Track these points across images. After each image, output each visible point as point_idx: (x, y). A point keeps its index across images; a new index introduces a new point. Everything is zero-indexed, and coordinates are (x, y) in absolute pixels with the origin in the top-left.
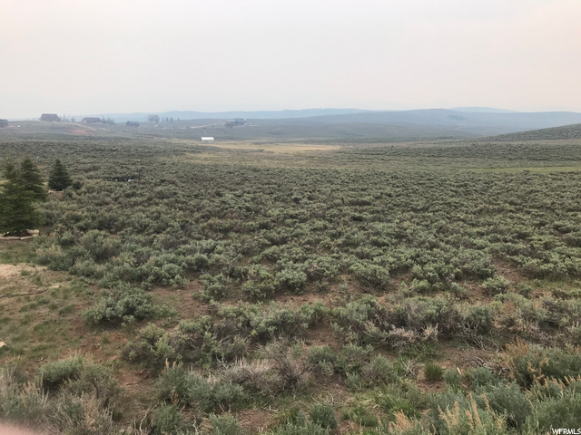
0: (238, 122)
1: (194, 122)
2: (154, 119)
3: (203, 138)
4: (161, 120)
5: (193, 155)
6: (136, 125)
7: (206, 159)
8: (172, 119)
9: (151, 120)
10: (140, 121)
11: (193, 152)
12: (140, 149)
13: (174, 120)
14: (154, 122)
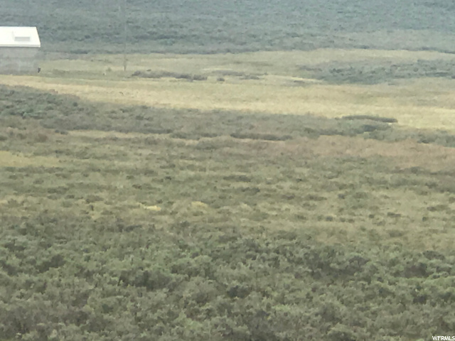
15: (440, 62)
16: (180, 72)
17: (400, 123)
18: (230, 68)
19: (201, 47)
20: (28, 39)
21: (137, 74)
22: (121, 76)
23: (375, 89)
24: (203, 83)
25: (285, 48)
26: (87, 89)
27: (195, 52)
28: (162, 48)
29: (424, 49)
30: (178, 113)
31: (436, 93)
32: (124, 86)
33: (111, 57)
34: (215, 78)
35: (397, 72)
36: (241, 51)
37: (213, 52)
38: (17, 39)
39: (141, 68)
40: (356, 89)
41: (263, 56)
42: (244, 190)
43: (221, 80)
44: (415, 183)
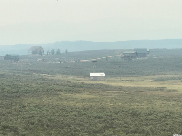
0: (138, 54)
2: (37, 51)
3: (92, 74)
4: (45, 53)
5: (69, 95)
6: (16, 58)
7: (83, 100)
8: (58, 52)
9: (34, 52)
10: (20, 54)
11: (71, 91)
12: (7, 89)
13: (61, 52)
14: (37, 55)
15: (177, 77)
16: (130, 80)
17: (167, 88)
18: (140, 79)
19: (135, 76)
20: (103, 75)
21: (122, 81)
22: (119, 81)
23: (165, 82)
24: (134, 82)
25: (150, 75)
26: (113, 83)
27: (134, 76)
28: (128, 76)
29: (175, 75)
30: (127, 87)
31: (176, 83)
32: (119, 83)
33: (119, 78)
34: (136, 81)
35: (169, 79)
36: (142, 76)
37: (137, 76)
38: (101, 75)
39: (123, 79)
40: (161, 82)
41: (146, 77)
42: (130, 101)
43: (137, 81)
44: (162, 99)
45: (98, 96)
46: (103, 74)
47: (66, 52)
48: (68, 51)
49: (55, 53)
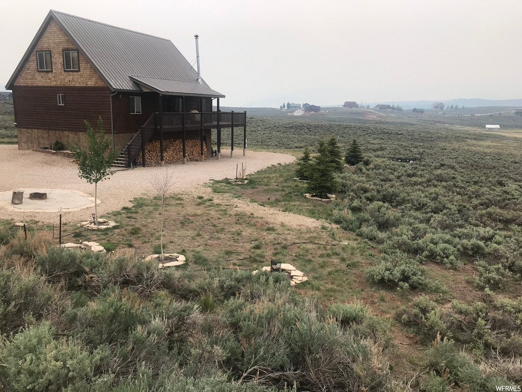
1: (479, 110)
2: (439, 106)
3: (488, 126)
4: (445, 108)
5: (475, 142)
6: (422, 111)
7: (489, 147)
8: (457, 107)
9: (436, 107)
10: (425, 108)
11: (475, 139)
12: (423, 134)
13: (459, 107)
14: (439, 109)
38: (496, 127)
45: (501, 145)
46: (498, 126)
47: (463, 107)
48: (465, 107)
49: (454, 108)
